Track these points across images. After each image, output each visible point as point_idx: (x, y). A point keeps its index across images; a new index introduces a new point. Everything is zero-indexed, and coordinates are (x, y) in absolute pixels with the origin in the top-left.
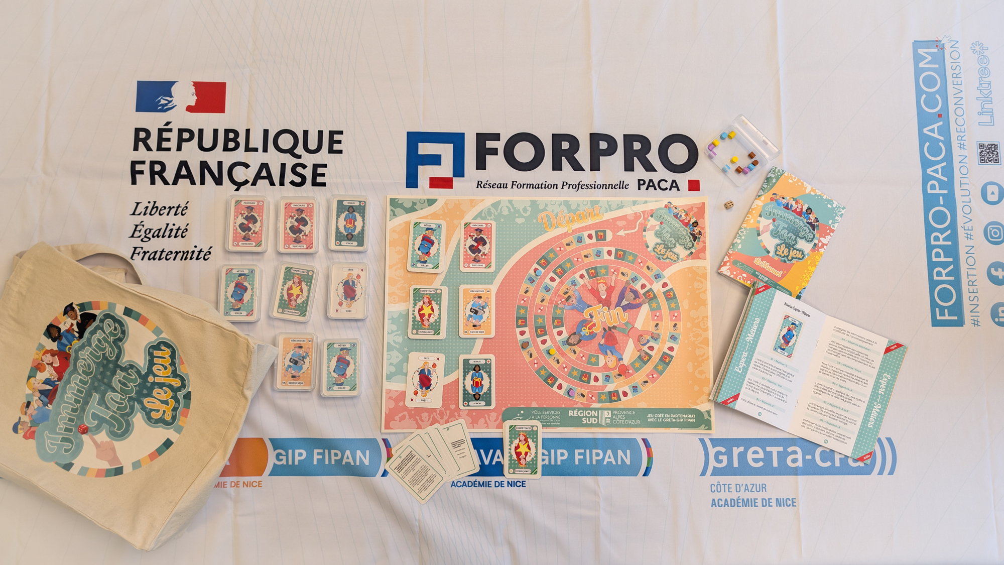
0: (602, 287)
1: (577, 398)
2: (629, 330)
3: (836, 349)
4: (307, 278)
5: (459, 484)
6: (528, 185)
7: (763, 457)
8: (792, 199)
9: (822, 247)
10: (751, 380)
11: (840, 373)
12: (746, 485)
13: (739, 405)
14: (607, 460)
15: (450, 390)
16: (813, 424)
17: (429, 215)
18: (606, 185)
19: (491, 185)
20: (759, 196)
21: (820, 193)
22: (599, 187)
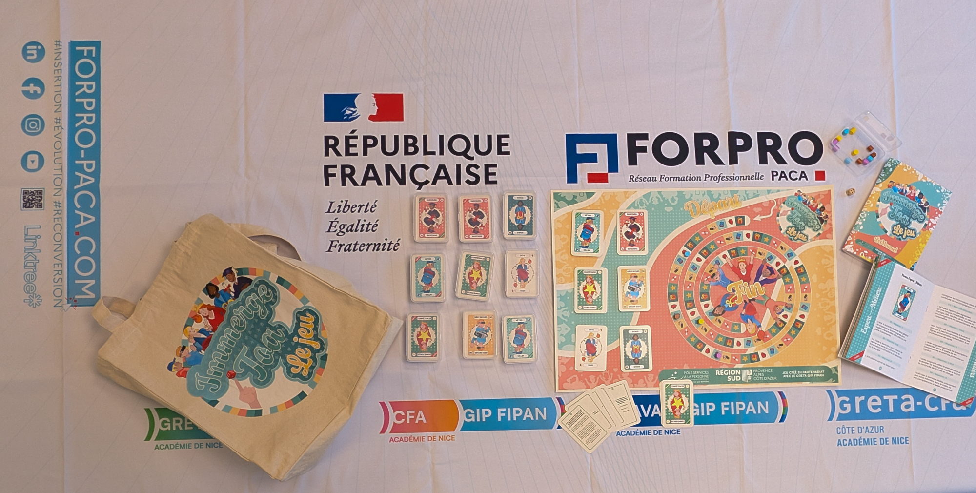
0: (742, 265)
1: (722, 360)
2: (766, 302)
3: (943, 313)
4: (486, 264)
5: (623, 433)
6: (674, 178)
7: (881, 404)
8: (907, 186)
9: (932, 227)
10: (874, 340)
11: (947, 333)
12: (867, 427)
13: (864, 362)
14: (748, 410)
15: (613, 356)
16: (924, 375)
17: (589, 206)
18: (743, 177)
19: (642, 179)
20: (877, 184)
21: (930, 180)
22: (737, 178)
